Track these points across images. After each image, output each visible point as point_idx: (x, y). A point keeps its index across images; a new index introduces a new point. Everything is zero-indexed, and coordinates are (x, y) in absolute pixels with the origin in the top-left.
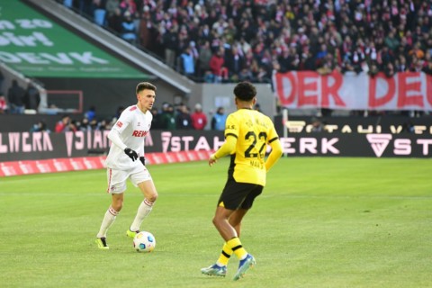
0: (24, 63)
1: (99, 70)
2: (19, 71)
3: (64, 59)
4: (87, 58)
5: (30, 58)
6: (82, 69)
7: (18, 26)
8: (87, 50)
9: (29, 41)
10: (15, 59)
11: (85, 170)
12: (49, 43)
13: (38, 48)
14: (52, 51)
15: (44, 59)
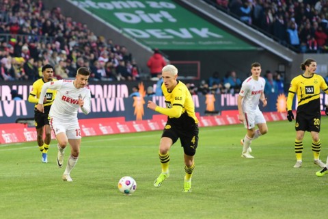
0: (152, 38)
1: (214, 43)
2: (148, 45)
4: (204, 33)
5: (157, 34)
6: (200, 43)
7: (148, 5)
8: (205, 27)
9: (157, 18)
10: (145, 35)
12: (174, 20)
13: (164, 24)
14: (176, 27)
15: (169, 34)
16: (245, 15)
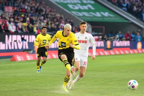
0: (84, 16)
1: (111, 19)
2: (82, 19)
3: (98, 14)
4: (106, 14)
5: (86, 14)
6: (105, 18)
7: (82, 2)
8: (107, 12)
9: (86, 8)
10: (80, 14)
11: (105, 55)
12: (93, 8)
13: (89, 10)
14: (94, 11)
15: (91, 14)
16: (124, 7)
